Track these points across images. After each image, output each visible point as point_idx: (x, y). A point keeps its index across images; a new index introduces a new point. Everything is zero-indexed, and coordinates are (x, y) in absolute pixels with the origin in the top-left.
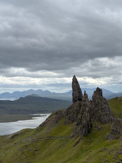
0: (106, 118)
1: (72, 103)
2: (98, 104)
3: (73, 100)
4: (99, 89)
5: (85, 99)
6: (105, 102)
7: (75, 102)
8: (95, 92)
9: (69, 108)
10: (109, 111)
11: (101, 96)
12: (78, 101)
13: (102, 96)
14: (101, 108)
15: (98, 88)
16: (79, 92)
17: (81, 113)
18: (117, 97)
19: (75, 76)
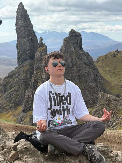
0: (89, 95)
1: (17, 66)
2: (72, 67)
3: (19, 58)
4: (74, 34)
5: (42, 56)
6: (87, 61)
7: (22, 63)
8: (66, 40)
9: (9, 76)
10: (95, 80)
11: (78, 49)
12: (29, 61)
13: (81, 48)
14: (79, 76)
15: (72, 32)
16: (32, 39)
17: (32, 86)
18: (117, 51)
19: (21, 3)
